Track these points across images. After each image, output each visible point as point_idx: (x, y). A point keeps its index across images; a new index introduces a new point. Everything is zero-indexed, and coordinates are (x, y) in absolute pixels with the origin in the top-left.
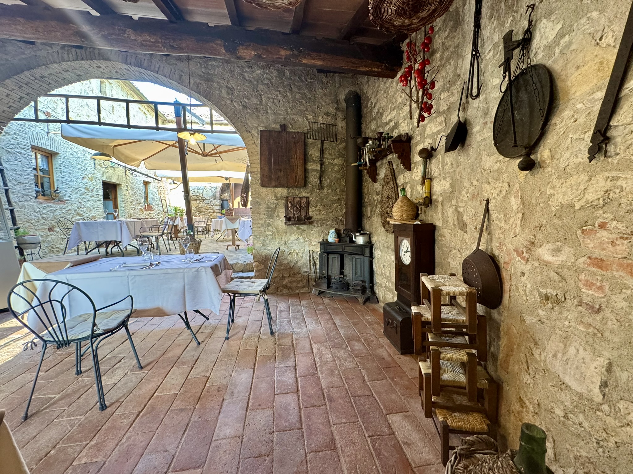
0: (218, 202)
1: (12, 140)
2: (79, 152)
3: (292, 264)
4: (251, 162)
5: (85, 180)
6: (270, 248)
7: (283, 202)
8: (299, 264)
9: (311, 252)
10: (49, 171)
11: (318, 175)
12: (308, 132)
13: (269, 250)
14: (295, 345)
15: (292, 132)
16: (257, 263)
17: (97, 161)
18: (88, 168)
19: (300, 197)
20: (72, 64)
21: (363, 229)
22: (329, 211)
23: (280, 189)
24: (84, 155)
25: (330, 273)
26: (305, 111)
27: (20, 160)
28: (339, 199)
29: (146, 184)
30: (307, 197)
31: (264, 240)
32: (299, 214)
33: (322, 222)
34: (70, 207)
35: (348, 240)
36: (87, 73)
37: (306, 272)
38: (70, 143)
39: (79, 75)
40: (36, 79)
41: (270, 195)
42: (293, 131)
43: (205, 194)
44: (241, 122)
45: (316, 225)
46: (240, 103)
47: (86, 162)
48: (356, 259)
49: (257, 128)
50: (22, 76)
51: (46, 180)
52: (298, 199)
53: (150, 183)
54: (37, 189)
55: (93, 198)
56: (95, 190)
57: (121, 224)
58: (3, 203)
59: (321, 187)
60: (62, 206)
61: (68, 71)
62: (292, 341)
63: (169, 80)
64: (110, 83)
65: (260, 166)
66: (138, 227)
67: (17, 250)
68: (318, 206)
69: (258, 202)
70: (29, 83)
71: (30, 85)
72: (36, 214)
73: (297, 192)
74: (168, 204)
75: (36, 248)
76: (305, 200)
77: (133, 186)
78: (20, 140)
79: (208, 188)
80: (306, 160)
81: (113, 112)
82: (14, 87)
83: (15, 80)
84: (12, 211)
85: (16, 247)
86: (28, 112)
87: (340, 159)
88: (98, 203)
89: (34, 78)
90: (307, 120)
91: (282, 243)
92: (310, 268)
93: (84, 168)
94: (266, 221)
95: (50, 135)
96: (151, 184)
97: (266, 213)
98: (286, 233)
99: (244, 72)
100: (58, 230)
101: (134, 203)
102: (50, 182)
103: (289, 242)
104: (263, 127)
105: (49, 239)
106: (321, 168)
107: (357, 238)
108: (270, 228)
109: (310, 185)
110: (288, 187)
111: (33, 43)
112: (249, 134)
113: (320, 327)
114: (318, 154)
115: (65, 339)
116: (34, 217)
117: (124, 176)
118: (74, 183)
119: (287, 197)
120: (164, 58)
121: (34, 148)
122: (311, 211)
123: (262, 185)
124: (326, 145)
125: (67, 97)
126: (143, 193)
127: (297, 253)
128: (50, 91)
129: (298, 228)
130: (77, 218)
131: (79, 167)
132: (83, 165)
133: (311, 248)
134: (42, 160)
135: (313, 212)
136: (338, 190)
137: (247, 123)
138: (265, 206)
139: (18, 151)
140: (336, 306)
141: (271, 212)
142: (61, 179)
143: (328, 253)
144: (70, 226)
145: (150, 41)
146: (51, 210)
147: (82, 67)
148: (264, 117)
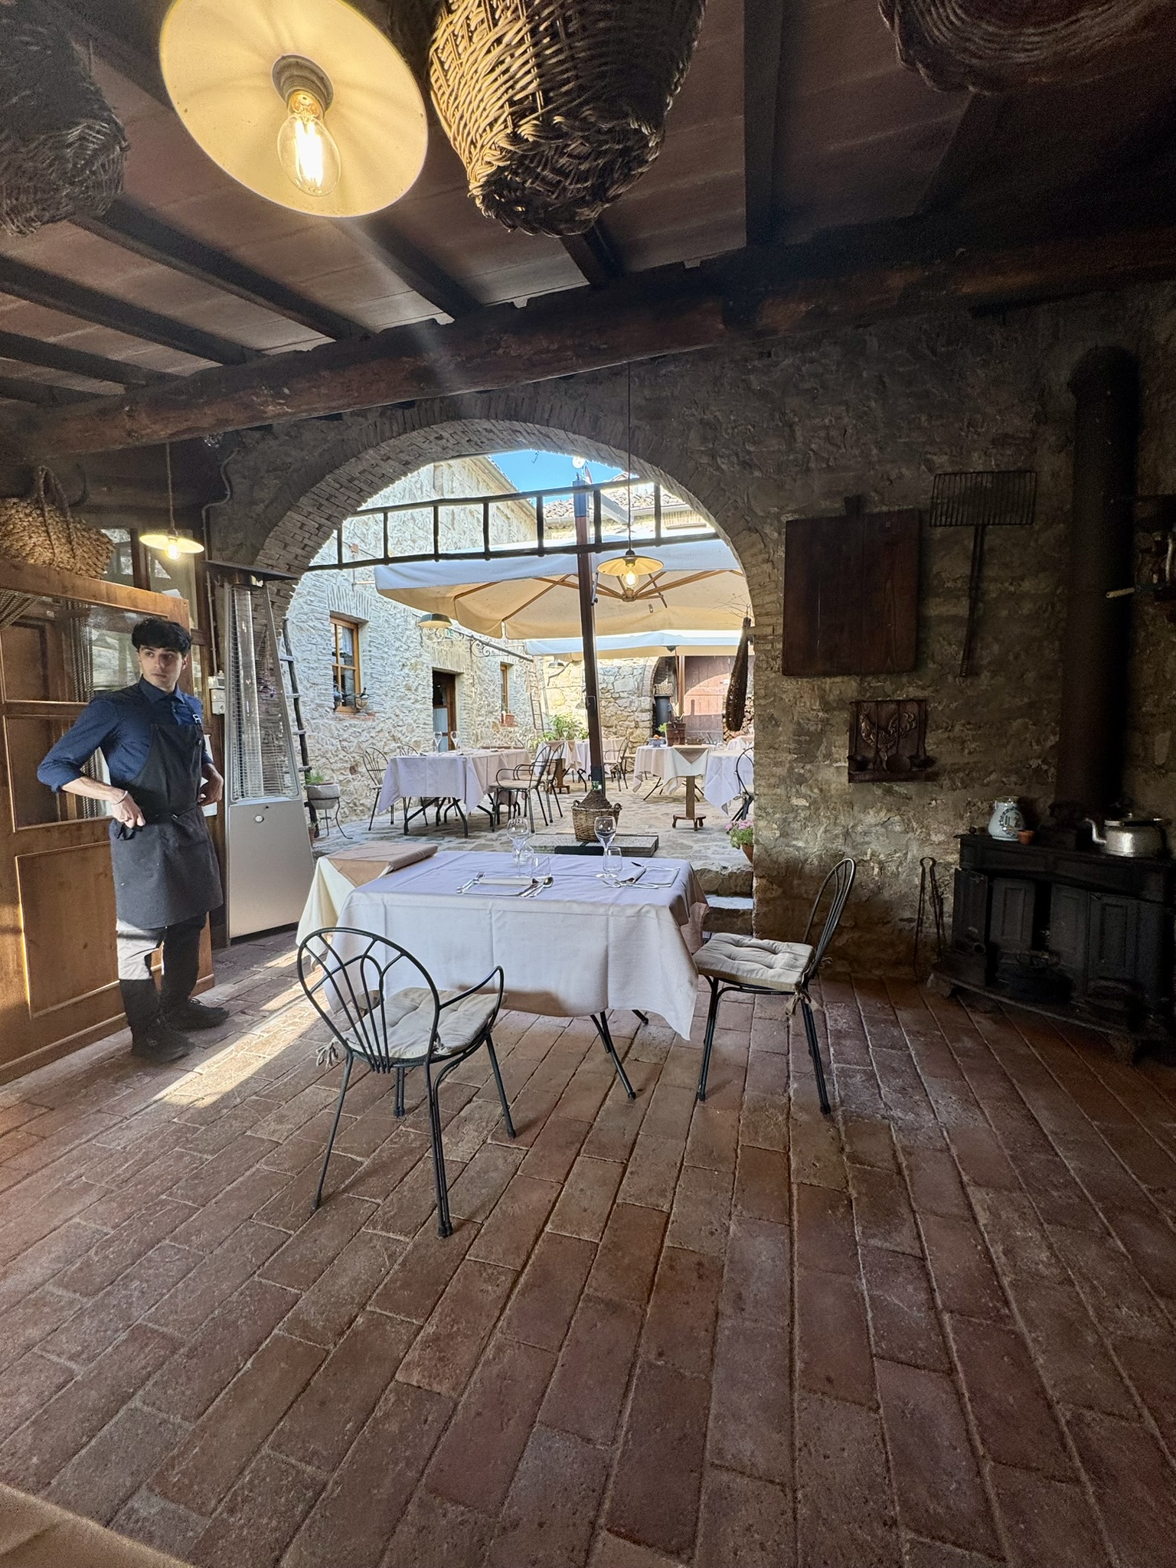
0: (647, 702)
1: (305, 606)
2: (398, 616)
3: (864, 894)
4: (758, 610)
5: (406, 670)
6: (800, 844)
7: (846, 715)
8: (886, 894)
9: (928, 864)
10: (352, 657)
11: (962, 633)
12: (934, 505)
13: (798, 849)
14: (906, 1173)
15: (879, 515)
16: (764, 881)
17: (425, 631)
18: (412, 645)
19: (898, 702)
20: (397, 442)
21: (1131, 805)
22: (994, 742)
23: (838, 679)
24: (406, 621)
25: (995, 936)
26: (924, 444)
27: (314, 641)
28: (1031, 705)
29: (505, 667)
30: (921, 702)
31: (785, 820)
32: (894, 751)
33: (969, 776)
34: (382, 725)
35: (1070, 839)
36: (420, 455)
37: (910, 920)
38: (386, 599)
39: (407, 463)
40: (342, 487)
41: (806, 699)
42: (885, 509)
43: (619, 686)
44: (736, 508)
45: (946, 783)
46: (734, 459)
47: (408, 633)
48: (1104, 907)
49: (778, 517)
50: (322, 485)
51: (348, 674)
52: (893, 706)
53: (511, 665)
54: (337, 694)
55: (418, 706)
56: (420, 688)
57: (465, 762)
58: (291, 723)
59: (970, 670)
60: (370, 723)
61: (389, 458)
62: (895, 1157)
63: (571, 435)
64: (450, 466)
65: (781, 620)
66: (493, 769)
67: (307, 809)
68: (958, 728)
69: (772, 717)
70: (331, 496)
71: (332, 500)
72: (334, 741)
73: (888, 687)
74: (543, 710)
75: (332, 807)
76: (913, 709)
77: (482, 675)
78: (315, 603)
79: (626, 671)
80: (921, 589)
81: (453, 524)
82: (311, 510)
83: (313, 496)
84: (302, 737)
85: (306, 804)
86: (327, 553)
87: (1041, 575)
88: (423, 715)
89: (338, 486)
90: (930, 470)
91: (838, 830)
92: (921, 911)
93: (405, 647)
94: (791, 768)
95: (356, 588)
96: (514, 668)
97: (792, 746)
98: (851, 805)
99: (749, 372)
100: (364, 770)
101: (483, 712)
102: (354, 679)
103: (859, 829)
104: (794, 512)
105: (351, 787)
106: (973, 609)
107: (1111, 834)
108: (803, 789)
109: (931, 665)
110: (862, 674)
111: (338, 417)
112: (755, 536)
113: (982, 1124)
114: (964, 569)
115: (383, 1054)
116: (330, 747)
117: (468, 655)
118: (388, 678)
119: (858, 704)
120: (563, 385)
121: (335, 616)
122: (932, 744)
123: (788, 671)
124: (992, 540)
125: (385, 510)
126: (499, 690)
127: (880, 863)
128: (360, 505)
129: (889, 792)
130: (391, 747)
131: (398, 644)
132: (404, 640)
133: (928, 851)
134: (344, 637)
135: (939, 743)
136: (1031, 676)
137: (750, 509)
138: (792, 727)
139: (312, 624)
140: (1022, 1051)
141: (808, 746)
142: (370, 671)
143: (993, 875)
144: (383, 764)
145: (548, 351)
146: (355, 732)
147: (412, 444)
148: (799, 483)
